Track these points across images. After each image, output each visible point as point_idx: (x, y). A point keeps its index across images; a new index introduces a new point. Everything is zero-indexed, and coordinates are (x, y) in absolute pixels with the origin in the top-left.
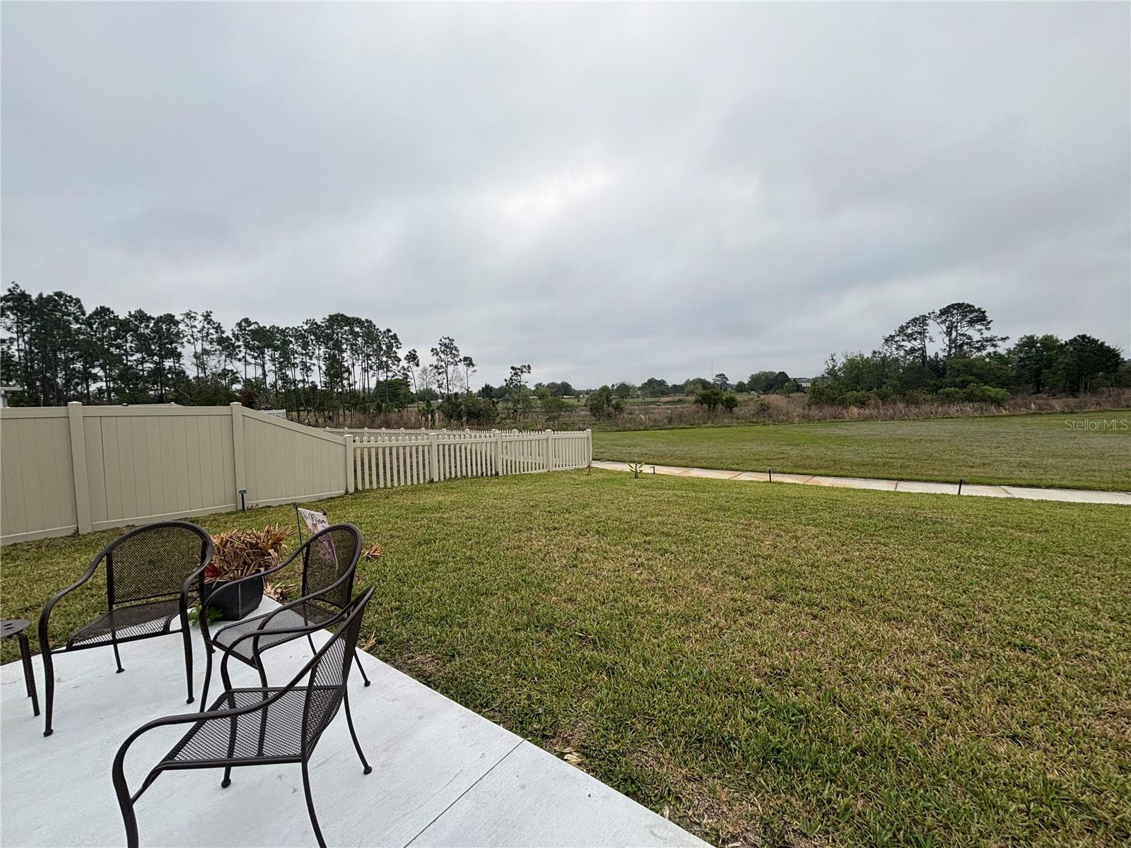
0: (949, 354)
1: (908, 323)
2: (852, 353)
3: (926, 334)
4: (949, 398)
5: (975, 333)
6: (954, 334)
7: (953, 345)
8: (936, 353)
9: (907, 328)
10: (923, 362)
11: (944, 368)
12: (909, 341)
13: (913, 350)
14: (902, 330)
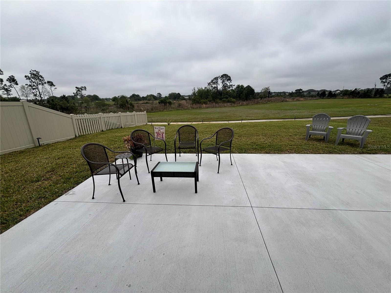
0: (223, 89)
1: (214, 79)
2: (199, 88)
3: (218, 83)
4: (224, 102)
5: (228, 83)
6: (224, 83)
7: (224, 86)
8: (220, 89)
9: (214, 80)
10: (217, 91)
11: (222, 93)
12: (214, 85)
13: (215, 87)
14: (212, 81)
